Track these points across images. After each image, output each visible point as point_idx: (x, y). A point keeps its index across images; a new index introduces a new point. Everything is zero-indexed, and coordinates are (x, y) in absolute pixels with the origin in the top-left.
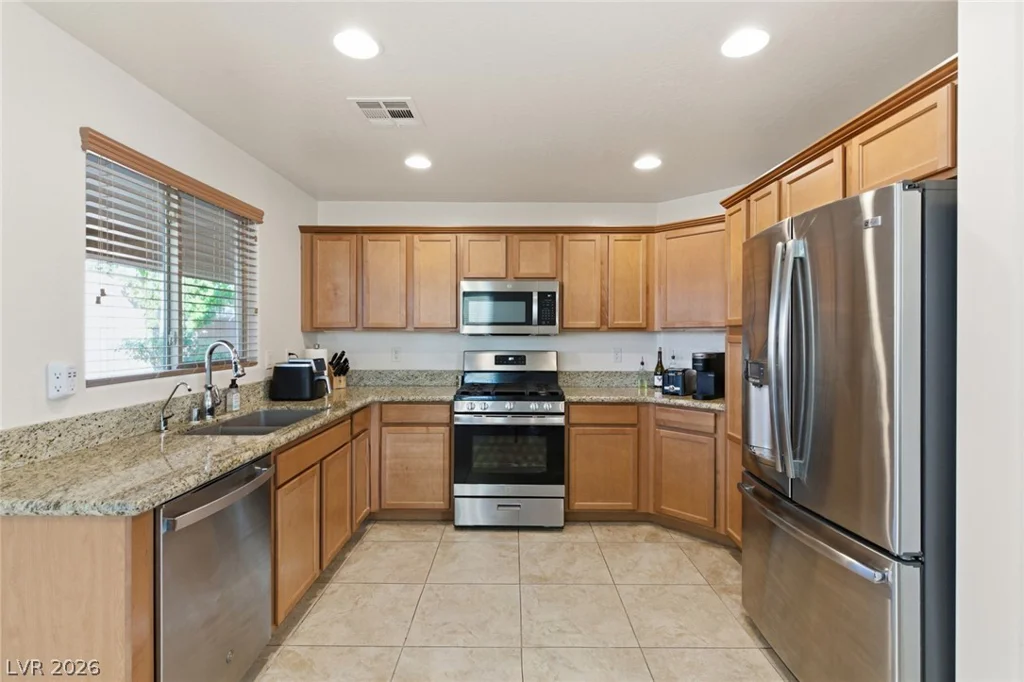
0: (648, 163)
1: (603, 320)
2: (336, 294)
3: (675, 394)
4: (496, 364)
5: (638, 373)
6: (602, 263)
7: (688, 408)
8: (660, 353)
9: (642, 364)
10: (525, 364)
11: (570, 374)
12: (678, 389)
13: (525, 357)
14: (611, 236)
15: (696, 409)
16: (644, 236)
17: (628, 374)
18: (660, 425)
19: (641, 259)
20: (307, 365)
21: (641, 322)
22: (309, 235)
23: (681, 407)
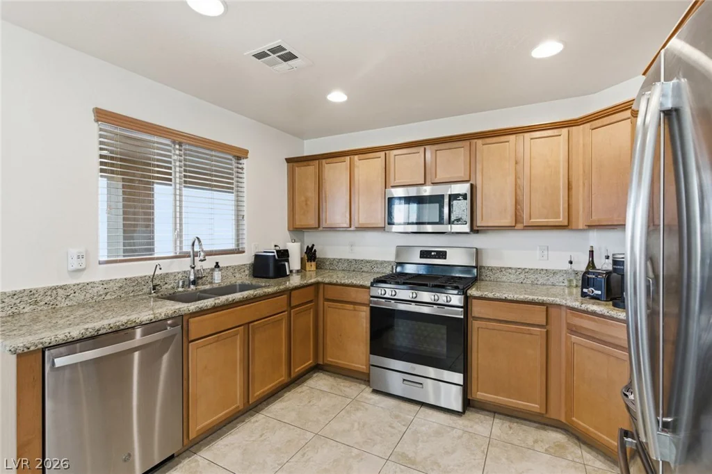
0: (548, 49)
1: (518, 218)
2: (306, 204)
3: (596, 298)
4: (421, 257)
5: (566, 272)
6: (516, 163)
7: (602, 316)
8: (592, 253)
9: (571, 262)
10: (445, 258)
11: (492, 269)
12: (599, 292)
13: (446, 252)
14: (526, 135)
15: (612, 318)
16: (565, 131)
17: (555, 273)
18: (573, 330)
19: (563, 156)
20: (272, 254)
21: (562, 219)
22: (291, 164)
23: (594, 313)
